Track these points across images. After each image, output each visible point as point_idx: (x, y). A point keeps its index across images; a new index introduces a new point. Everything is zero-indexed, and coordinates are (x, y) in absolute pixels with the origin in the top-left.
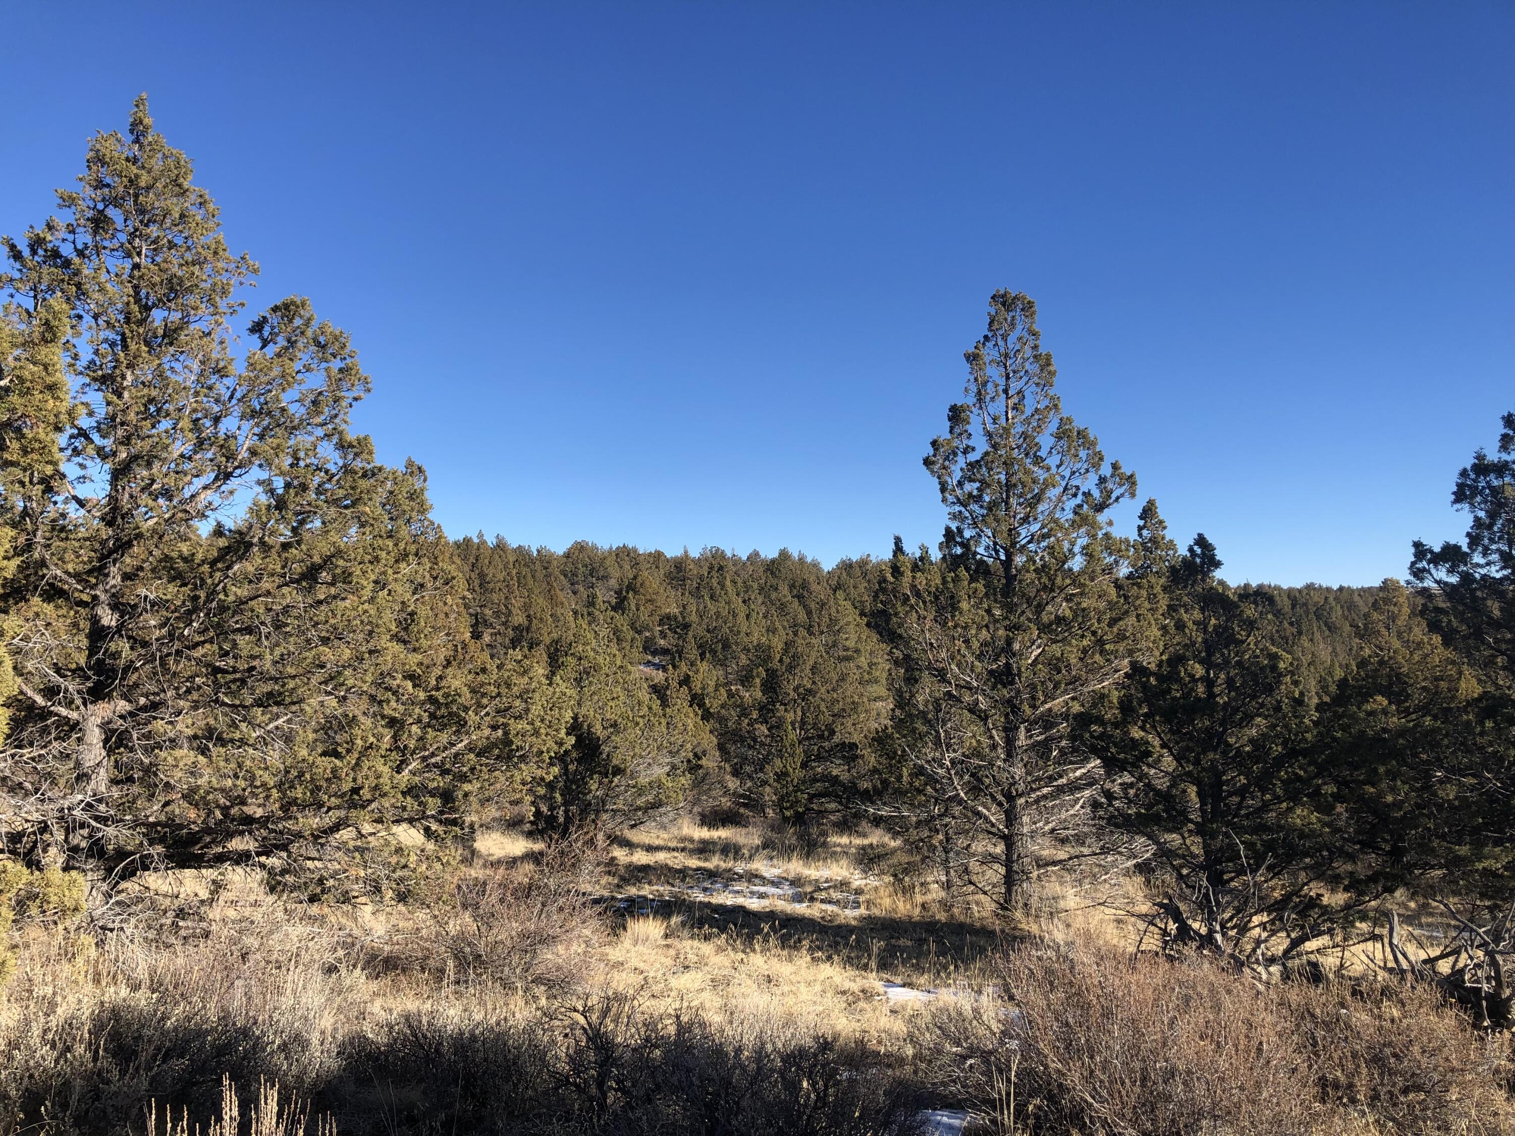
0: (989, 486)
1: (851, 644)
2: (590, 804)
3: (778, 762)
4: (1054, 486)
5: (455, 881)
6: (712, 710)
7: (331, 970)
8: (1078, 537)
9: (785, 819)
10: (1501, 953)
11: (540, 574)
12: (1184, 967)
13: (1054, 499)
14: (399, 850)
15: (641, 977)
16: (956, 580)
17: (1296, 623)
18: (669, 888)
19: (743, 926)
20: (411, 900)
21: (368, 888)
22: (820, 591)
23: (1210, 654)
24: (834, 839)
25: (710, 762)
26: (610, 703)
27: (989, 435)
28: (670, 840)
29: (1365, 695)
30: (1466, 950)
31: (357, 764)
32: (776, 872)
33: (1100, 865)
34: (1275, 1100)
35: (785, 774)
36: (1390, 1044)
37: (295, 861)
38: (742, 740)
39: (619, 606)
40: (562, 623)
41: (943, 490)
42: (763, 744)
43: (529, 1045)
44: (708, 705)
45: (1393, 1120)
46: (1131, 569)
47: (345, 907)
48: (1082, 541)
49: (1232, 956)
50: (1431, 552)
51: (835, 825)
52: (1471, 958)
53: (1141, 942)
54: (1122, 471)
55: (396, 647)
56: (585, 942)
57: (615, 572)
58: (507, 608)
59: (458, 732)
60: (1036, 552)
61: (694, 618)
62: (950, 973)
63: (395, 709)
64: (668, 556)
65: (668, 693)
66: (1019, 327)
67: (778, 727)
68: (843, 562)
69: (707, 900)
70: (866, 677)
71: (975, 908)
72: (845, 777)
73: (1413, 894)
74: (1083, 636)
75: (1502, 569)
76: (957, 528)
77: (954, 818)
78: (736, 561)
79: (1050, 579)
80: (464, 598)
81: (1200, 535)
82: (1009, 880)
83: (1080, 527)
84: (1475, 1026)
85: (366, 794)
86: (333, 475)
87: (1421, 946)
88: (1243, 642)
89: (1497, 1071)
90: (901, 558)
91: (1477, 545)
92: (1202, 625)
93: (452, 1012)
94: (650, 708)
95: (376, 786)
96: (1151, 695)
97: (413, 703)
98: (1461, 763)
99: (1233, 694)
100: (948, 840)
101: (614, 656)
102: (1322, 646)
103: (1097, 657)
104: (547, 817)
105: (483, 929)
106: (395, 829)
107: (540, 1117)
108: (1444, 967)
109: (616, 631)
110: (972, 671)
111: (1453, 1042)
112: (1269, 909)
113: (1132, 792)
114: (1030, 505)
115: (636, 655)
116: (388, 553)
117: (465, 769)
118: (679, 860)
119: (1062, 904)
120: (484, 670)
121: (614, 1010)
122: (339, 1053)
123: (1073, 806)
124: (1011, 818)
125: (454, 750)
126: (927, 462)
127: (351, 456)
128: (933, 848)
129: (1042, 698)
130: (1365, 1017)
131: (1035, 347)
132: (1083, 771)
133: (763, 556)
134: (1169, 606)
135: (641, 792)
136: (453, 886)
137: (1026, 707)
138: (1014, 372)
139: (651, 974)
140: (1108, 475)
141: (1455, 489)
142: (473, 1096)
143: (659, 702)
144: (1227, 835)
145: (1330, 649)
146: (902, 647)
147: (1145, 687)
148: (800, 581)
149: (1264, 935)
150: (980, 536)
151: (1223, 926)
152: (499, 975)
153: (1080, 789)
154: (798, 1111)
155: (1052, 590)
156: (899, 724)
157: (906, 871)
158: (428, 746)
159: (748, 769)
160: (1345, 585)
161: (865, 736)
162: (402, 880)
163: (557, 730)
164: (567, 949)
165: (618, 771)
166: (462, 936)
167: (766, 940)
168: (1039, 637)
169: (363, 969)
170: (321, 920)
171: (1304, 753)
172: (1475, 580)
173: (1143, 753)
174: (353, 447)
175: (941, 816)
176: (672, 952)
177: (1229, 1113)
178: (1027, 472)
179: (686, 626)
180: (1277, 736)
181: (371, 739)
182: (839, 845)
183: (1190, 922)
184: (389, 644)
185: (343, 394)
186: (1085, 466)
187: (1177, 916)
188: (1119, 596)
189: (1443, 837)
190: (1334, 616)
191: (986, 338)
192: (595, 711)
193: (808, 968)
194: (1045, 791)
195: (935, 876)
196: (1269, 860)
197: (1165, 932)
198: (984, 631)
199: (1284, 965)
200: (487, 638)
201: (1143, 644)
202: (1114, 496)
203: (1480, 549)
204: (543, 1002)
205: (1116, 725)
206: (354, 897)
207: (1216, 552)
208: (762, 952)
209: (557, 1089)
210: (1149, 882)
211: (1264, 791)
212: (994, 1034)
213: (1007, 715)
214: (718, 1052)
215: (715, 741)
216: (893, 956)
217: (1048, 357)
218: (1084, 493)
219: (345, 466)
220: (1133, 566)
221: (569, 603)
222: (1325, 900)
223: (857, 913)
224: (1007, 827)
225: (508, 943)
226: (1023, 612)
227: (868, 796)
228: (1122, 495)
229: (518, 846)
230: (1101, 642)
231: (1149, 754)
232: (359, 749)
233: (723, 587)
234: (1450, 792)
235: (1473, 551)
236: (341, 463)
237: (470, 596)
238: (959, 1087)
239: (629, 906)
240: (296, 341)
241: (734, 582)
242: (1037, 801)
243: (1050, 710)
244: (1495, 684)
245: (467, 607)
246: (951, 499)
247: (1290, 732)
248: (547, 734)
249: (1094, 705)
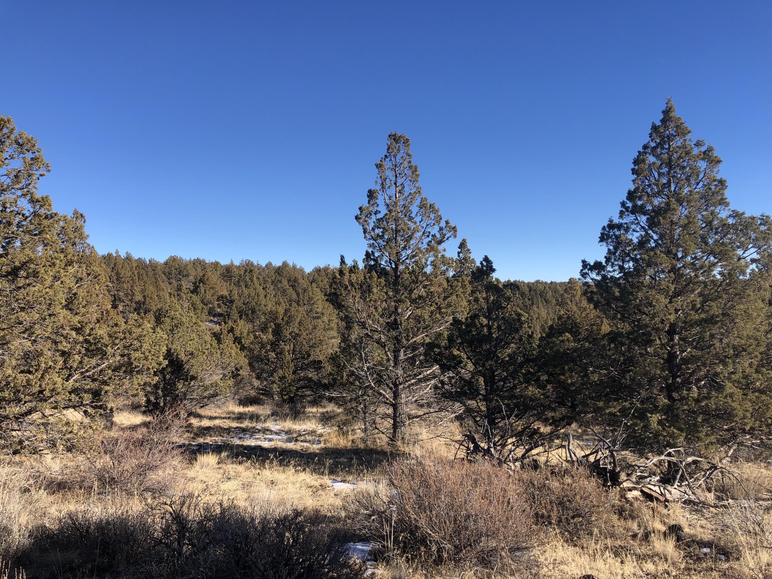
0: (387, 231)
1: (319, 310)
2: (178, 396)
3: (280, 372)
4: (418, 232)
5: (100, 438)
6: (245, 345)
7: (27, 490)
8: (429, 257)
9: (284, 401)
10: (616, 451)
11: (150, 274)
12: (476, 465)
13: (418, 238)
14: (68, 424)
15: (205, 485)
16: (371, 278)
17: (531, 299)
18: (221, 438)
19: (259, 456)
20: (74, 451)
21: (49, 445)
22: (304, 283)
23: (490, 314)
24: (308, 410)
25: (245, 372)
26: (190, 342)
27: (388, 205)
28: (222, 413)
29: (561, 333)
30: (601, 451)
31: (42, 377)
32: (278, 427)
33: (439, 417)
34: (515, 526)
35: (284, 377)
36: (567, 496)
37: (4, 432)
38: (262, 360)
39: (195, 291)
40: (163, 300)
41: (365, 232)
42: (272, 362)
43: (140, 524)
44: (244, 343)
45: (568, 531)
46: (454, 273)
47: (35, 456)
48: (431, 259)
49: (498, 459)
50: (589, 265)
51: (310, 402)
52: (603, 454)
53: (456, 454)
54: (450, 225)
55: (65, 312)
56: (174, 468)
57: (193, 273)
58: (132, 291)
59: (102, 359)
60: (409, 264)
61: (236, 297)
62: (364, 474)
63: (66, 347)
64: (222, 264)
65: (222, 336)
66: (402, 151)
67: (281, 353)
68: (316, 268)
69: (241, 443)
70: (327, 327)
71: (378, 441)
72: (315, 378)
73: (580, 426)
74: (431, 305)
75: (620, 273)
76: (372, 252)
77: (368, 396)
78: (259, 267)
79: (416, 277)
80: (107, 286)
81: (486, 256)
82: (395, 426)
83: (430, 251)
84: (604, 485)
85: (47, 393)
86: (27, 217)
87: (582, 449)
88: (505, 308)
89: (613, 506)
90: (344, 266)
91: (609, 262)
92: (486, 299)
93: (96, 510)
94: (211, 345)
95: (54, 388)
96: (462, 334)
97: (76, 342)
98: (600, 364)
99: (500, 332)
100: (365, 407)
101: (192, 317)
102: (543, 310)
103: (438, 315)
104: (154, 403)
105: (116, 463)
106: (65, 412)
107: (145, 562)
108: (592, 459)
109: (193, 304)
110: (378, 323)
111: (594, 493)
112: (516, 435)
113: (453, 381)
114: (406, 241)
115: (204, 317)
116: (61, 261)
117: (106, 378)
118: (227, 424)
119: (420, 437)
120: (116, 325)
121: (188, 502)
122: (29, 536)
123: (426, 389)
124: (396, 395)
125: (100, 368)
126: (357, 218)
127: (38, 207)
128: (358, 412)
129: (412, 336)
130: (557, 484)
131: (410, 162)
132: (431, 371)
133: (274, 265)
134: (472, 291)
135: (206, 389)
136: (98, 442)
137: (404, 341)
138: (400, 174)
139: (210, 483)
140: (444, 227)
141: (600, 235)
142: (108, 554)
143: (216, 342)
144: (497, 401)
145: (546, 311)
146: (344, 311)
147: (460, 330)
148: (294, 278)
149: (513, 448)
150: (383, 255)
151: (494, 444)
152: (125, 488)
153: (429, 380)
154: (284, 548)
155: (417, 283)
156: (343, 350)
157: (344, 424)
158: (84, 366)
159: (265, 375)
160: (553, 281)
161: (326, 357)
162: (69, 439)
163: (158, 357)
164: (164, 472)
165: (193, 378)
166: (104, 469)
167: (271, 462)
168: (410, 306)
169: (45, 490)
170: (21, 463)
171: (533, 360)
172: (608, 279)
173: (459, 362)
174: (39, 201)
175: (362, 395)
176: (222, 471)
177: (494, 533)
178: (405, 224)
179: (232, 302)
180: (520, 353)
181: (51, 363)
182: (312, 412)
183: (479, 443)
184: (61, 311)
185: (33, 172)
186: (433, 222)
187: (473, 440)
188: (448, 286)
189: (592, 398)
190: (548, 295)
191: (386, 156)
192: (181, 347)
193: (293, 475)
194: (413, 381)
195: (358, 426)
196: (516, 412)
197: (468, 448)
198: (384, 303)
199: (521, 461)
200: (121, 308)
201: (459, 309)
202: (446, 237)
203: (610, 264)
204: (149, 501)
205: (446, 348)
206: (40, 451)
207: (493, 264)
208: (269, 468)
209: (154, 546)
210: (462, 424)
211: (514, 379)
212: (385, 503)
213: (395, 345)
214: (243, 520)
215: (247, 361)
216: (337, 467)
217: (416, 167)
218: (432, 235)
219: (34, 212)
220: (455, 271)
221: (167, 289)
222: (542, 430)
223: (319, 446)
224: (394, 400)
225: (131, 470)
226: (403, 294)
227: (326, 387)
228: (450, 237)
229: (138, 419)
230: (439, 308)
231: (461, 362)
232: (43, 369)
233: (252, 281)
234: (595, 378)
235: (607, 265)
236: (32, 210)
237: (111, 285)
238: (367, 530)
239: (199, 449)
240: (4, 142)
241: (258, 278)
242: (409, 387)
243: (415, 341)
244: (616, 327)
245: (109, 291)
246: (368, 237)
247: (526, 351)
248: (152, 359)
249: (436, 339)
